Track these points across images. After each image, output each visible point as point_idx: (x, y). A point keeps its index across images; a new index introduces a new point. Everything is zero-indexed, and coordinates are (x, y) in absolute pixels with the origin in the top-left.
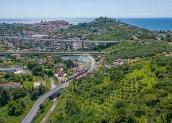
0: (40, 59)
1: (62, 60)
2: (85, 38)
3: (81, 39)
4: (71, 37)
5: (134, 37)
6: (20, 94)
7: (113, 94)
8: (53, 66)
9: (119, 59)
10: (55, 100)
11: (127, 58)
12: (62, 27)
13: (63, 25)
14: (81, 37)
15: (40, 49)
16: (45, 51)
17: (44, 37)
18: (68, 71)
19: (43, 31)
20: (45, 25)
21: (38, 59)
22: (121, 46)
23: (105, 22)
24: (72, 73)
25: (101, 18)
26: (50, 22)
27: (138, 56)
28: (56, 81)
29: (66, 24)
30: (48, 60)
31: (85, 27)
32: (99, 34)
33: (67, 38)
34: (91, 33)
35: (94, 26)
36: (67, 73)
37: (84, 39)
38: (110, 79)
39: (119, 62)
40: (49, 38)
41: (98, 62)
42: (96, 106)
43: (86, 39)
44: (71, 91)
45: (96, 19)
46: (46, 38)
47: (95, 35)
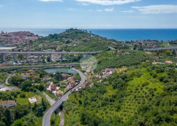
0: (20, 74)
1: (47, 74)
2: (60, 49)
3: (56, 51)
4: (45, 49)
5: (111, 47)
6: (23, 112)
7: (127, 101)
8: (40, 80)
9: (107, 69)
10: (60, 114)
11: (114, 67)
12: (27, 38)
13: (28, 36)
14: (55, 49)
15: (14, 63)
16: (21, 65)
17: (13, 50)
18: (60, 84)
19: (7, 43)
20: (7, 36)
21: (19, 74)
22: (101, 56)
23: (77, 33)
24: (64, 86)
25: (72, 29)
26: (13, 33)
27: (124, 65)
28: (52, 96)
29: (32, 35)
30: (31, 75)
31: (56, 38)
32: (75, 45)
33: (40, 50)
34: (65, 44)
35: (66, 38)
36: (59, 86)
37: (59, 51)
38: (112, 87)
39: (108, 71)
40: (19, 51)
41: (85, 73)
42: (115, 113)
43: (61, 51)
44: (76, 103)
45: (66, 30)
46: (16, 51)
47: (70, 47)
